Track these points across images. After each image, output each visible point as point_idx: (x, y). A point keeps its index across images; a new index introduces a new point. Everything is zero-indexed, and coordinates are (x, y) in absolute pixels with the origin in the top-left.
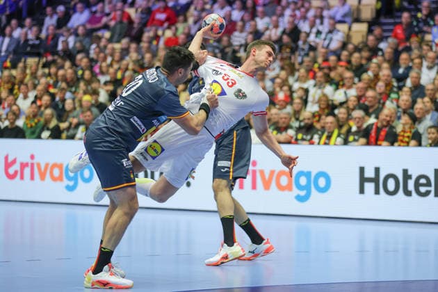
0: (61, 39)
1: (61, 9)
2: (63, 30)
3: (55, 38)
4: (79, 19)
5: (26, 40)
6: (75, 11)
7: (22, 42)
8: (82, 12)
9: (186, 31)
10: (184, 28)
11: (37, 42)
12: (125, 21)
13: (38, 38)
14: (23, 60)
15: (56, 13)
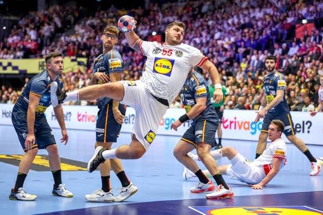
0: (285, 62)
1: (284, 45)
2: (286, 56)
3: (281, 60)
4: (293, 51)
6: (291, 46)
8: (295, 47)
12: (318, 52)
15: (281, 48)
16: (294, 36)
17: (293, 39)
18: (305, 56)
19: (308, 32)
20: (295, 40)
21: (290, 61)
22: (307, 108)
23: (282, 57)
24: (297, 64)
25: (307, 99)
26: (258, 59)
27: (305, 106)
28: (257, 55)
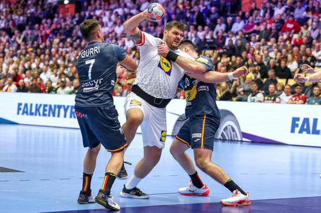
0: (227, 40)
1: (230, 19)
2: (229, 33)
3: (224, 38)
5: (205, 39)
7: (203, 40)
8: (239, 22)
9: (308, 35)
10: (307, 33)
11: (212, 41)
13: (212, 38)
14: (203, 51)
16: (240, 9)
17: (238, 13)
18: (252, 34)
19: (256, 4)
20: (240, 13)
21: (234, 39)
22: (255, 97)
23: (225, 34)
24: (242, 43)
25: (254, 87)
26: (196, 36)
27: (250, 95)
28: (195, 32)
